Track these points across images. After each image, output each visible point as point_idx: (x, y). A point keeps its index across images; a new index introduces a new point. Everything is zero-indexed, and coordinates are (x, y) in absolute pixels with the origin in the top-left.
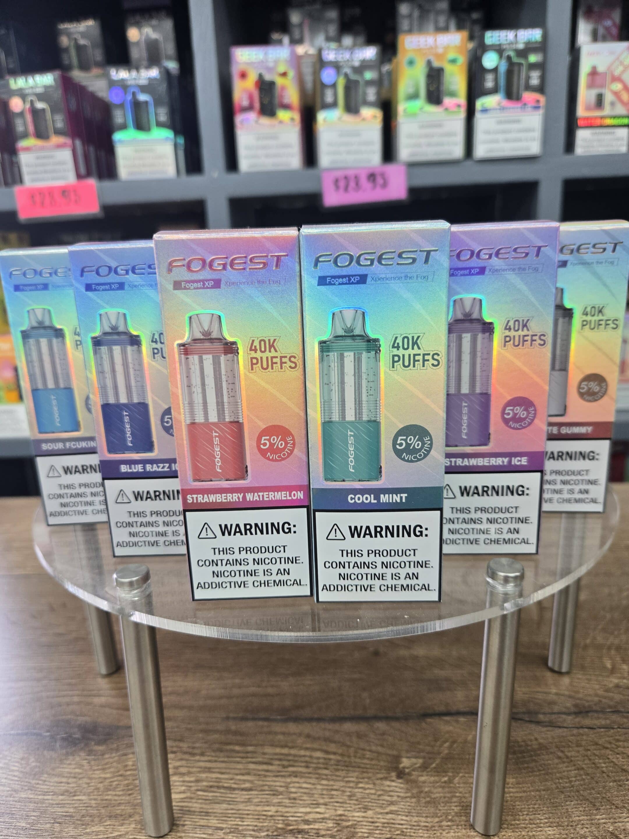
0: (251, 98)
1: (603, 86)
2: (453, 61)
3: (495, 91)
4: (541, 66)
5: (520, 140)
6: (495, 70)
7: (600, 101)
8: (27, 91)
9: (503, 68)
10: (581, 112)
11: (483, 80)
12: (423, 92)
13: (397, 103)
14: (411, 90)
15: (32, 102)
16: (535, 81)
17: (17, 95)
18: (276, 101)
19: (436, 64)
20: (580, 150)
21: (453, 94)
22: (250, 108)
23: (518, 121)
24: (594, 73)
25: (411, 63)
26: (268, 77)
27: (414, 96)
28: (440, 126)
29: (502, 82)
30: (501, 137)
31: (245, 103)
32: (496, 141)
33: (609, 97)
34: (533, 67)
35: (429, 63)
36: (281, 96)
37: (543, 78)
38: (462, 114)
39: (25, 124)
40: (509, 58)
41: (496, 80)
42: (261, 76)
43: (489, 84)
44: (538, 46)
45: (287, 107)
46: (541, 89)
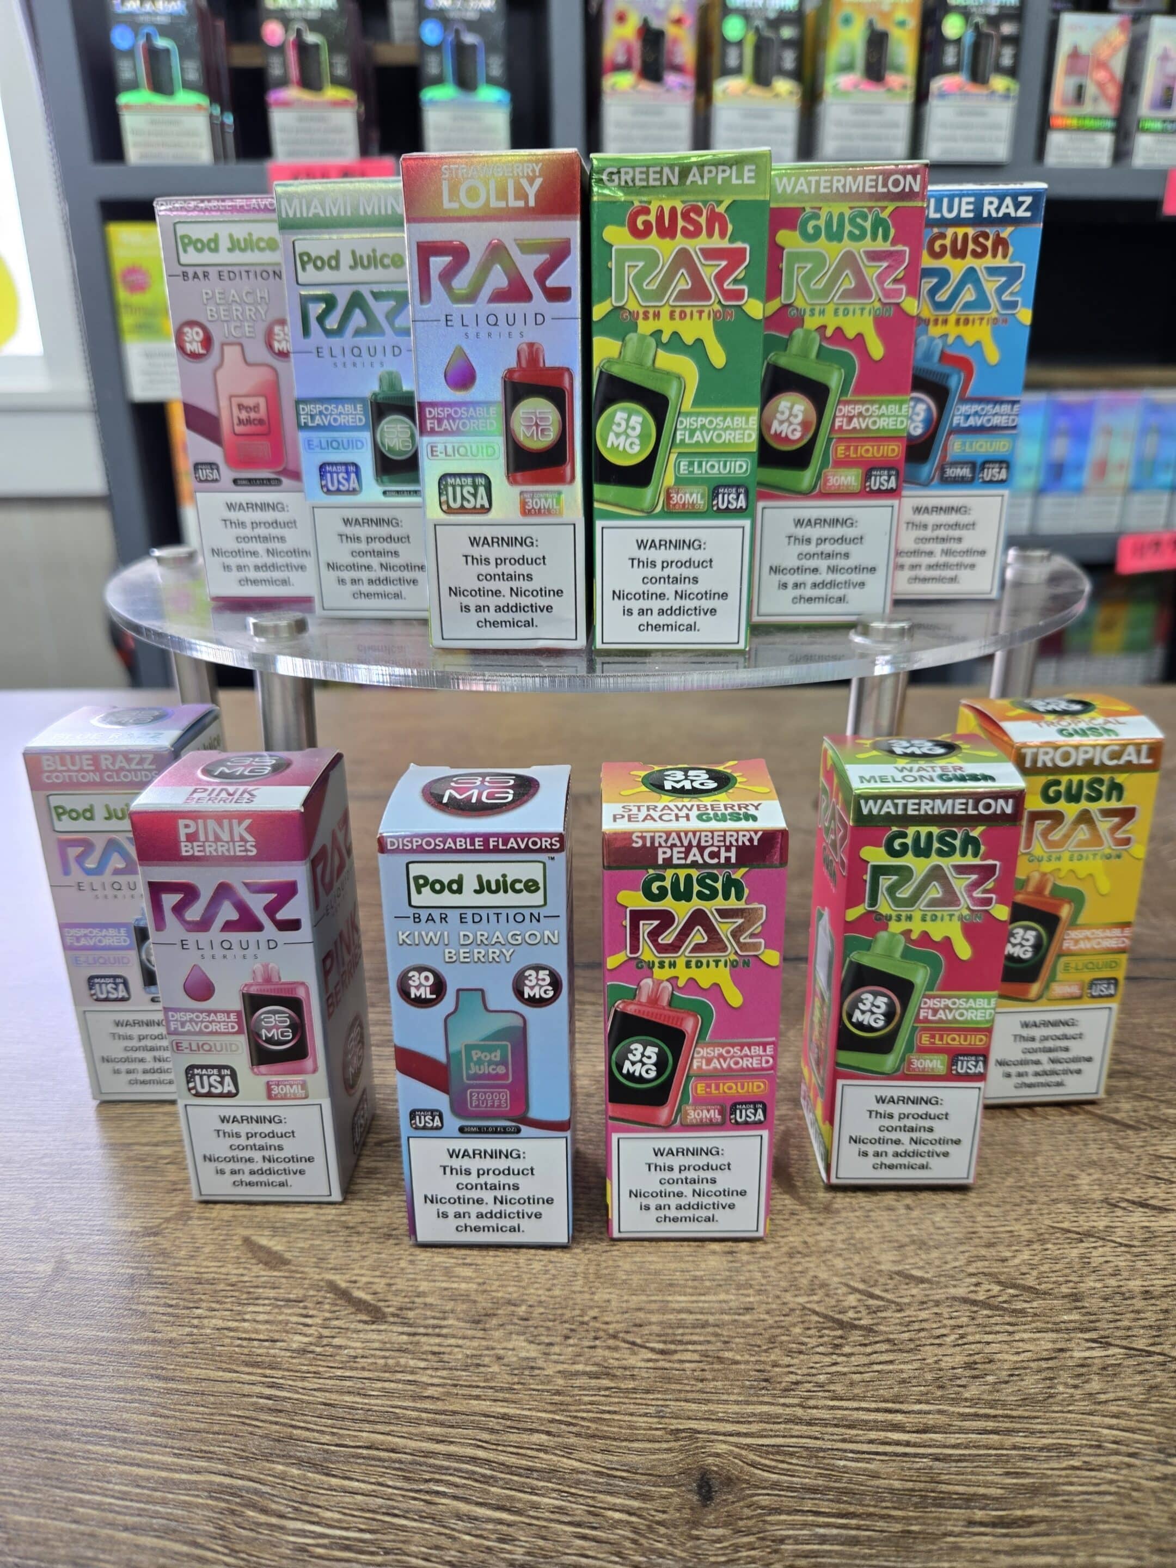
0: (629, 51)
1: (1083, 73)
2: (902, 24)
3: (956, 69)
4: (1014, 40)
5: (982, 139)
6: (958, 41)
7: (1079, 95)
8: (292, 15)
9: (969, 39)
10: (1056, 106)
11: (940, 54)
12: (860, 62)
13: (823, 75)
14: (845, 59)
15: (299, 32)
16: (1007, 61)
17: (277, 18)
18: (665, 60)
19: (880, 26)
20: (1052, 158)
21: (898, 69)
22: (625, 67)
23: (983, 114)
24: (1075, 55)
25: (847, 21)
26: (656, 24)
27: (847, 68)
28: (879, 112)
29: (966, 58)
30: (959, 133)
31: (621, 59)
32: (953, 139)
33: (1091, 90)
34: (1006, 40)
35: (871, 24)
36: (671, 53)
37: (1016, 57)
38: (908, 99)
39: (285, 65)
40: (977, 27)
41: (959, 54)
42: (646, 22)
43: (950, 58)
44: (1012, 12)
45: (678, 69)
46: (1012, 72)
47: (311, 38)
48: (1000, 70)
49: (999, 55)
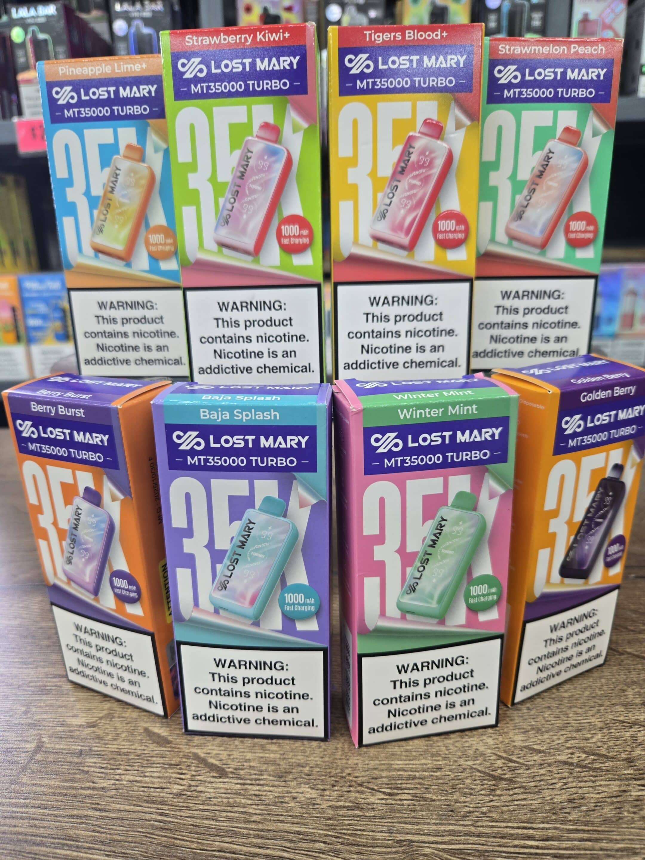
1: (594, 33)
2: (457, 1)
3: (498, 31)
4: (543, 7)
6: (498, 10)
8: (29, 21)
9: (506, 8)
11: (486, 20)
15: (33, 32)
16: (537, 23)
17: (19, 25)
19: (440, 3)
25: (416, 1)
26: (273, 11)
29: (505, 23)
34: (535, 8)
35: (433, 2)
37: (545, 20)
39: (26, 56)
41: (499, 21)
42: (265, 10)
43: (493, 23)
46: (543, 31)
47: (42, 36)
48: (530, 29)
49: (530, 19)
